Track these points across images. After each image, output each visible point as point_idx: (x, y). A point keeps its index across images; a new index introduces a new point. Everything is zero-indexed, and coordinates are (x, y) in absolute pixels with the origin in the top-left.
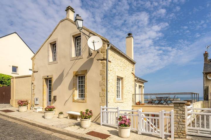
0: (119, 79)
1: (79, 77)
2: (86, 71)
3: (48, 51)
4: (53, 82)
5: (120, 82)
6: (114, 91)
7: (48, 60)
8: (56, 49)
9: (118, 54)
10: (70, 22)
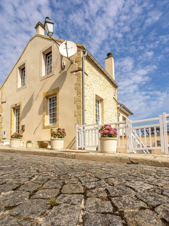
0: (98, 101)
1: (50, 99)
2: (58, 89)
3: (17, 76)
4: (22, 110)
5: (100, 105)
6: (92, 113)
7: (17, 86)
8: (25, 78)
9: (97, 69)
10: (40, 38)
